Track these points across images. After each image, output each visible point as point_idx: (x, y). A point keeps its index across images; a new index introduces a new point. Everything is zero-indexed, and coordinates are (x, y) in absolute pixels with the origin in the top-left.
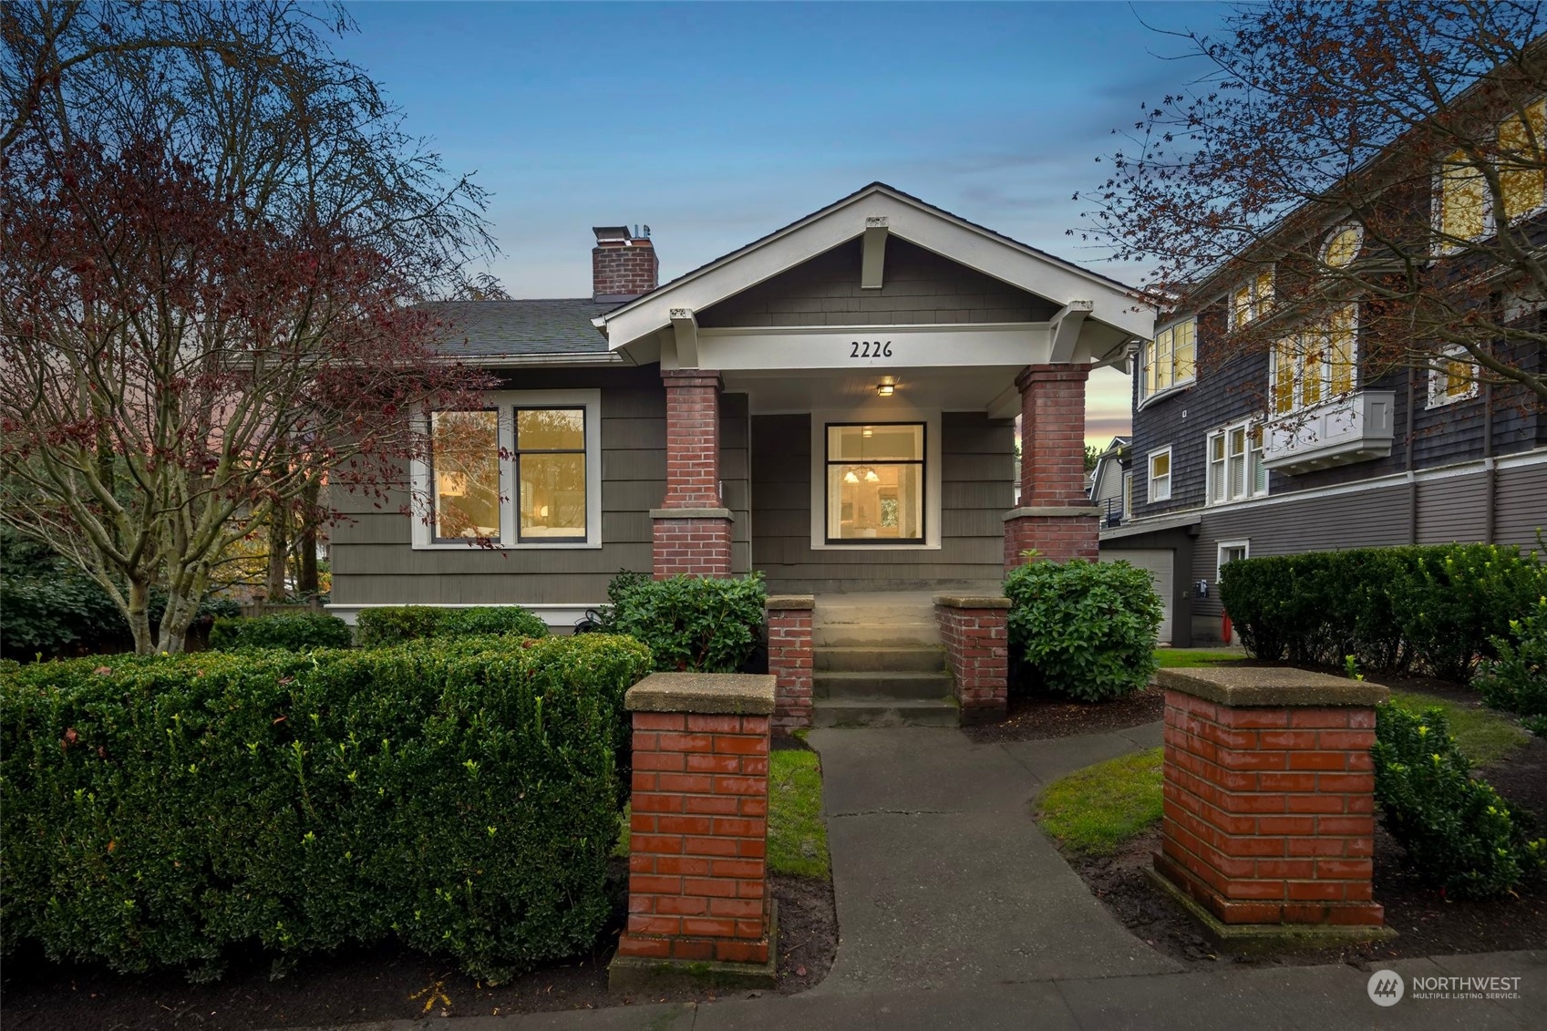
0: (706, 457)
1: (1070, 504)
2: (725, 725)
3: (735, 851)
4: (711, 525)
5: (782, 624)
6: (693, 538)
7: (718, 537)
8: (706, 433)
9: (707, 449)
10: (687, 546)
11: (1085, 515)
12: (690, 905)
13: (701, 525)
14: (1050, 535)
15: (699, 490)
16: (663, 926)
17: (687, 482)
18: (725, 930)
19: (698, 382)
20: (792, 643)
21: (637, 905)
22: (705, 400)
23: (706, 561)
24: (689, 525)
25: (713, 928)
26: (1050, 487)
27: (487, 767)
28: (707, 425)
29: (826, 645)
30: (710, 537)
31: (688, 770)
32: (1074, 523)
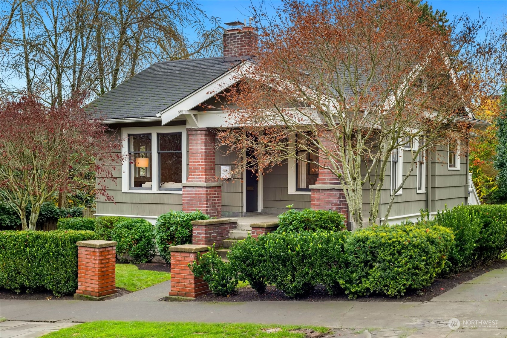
0: (202, 162)
1: (331, 184)
2: (92, 250)
3: (93, 274)
4: (201, 189)
5: (196, 230)
6: (196, 194)
7: (203, 194)
8: (202, 152)
9: (202, 159)
10: (193, 197)
11: (333, 189)
12: (87, 285)
13: (198, 189)
14: (321, 197)
15: (199, 175)
16: (83, 289)
17: (195, 172)
18: (92, 290)
19: (199, 132)
20: (199, 237)
21: (79, 284)
22: (201, 139)
23: (200, 204)
24: (194, 189)
25: (90, 289)
26: (324, 176)
27: (54, 254)
28: (202, 149)
29: (235, 239)
30: (201, 194)
31: (87, 258)
32: (330, 192)
